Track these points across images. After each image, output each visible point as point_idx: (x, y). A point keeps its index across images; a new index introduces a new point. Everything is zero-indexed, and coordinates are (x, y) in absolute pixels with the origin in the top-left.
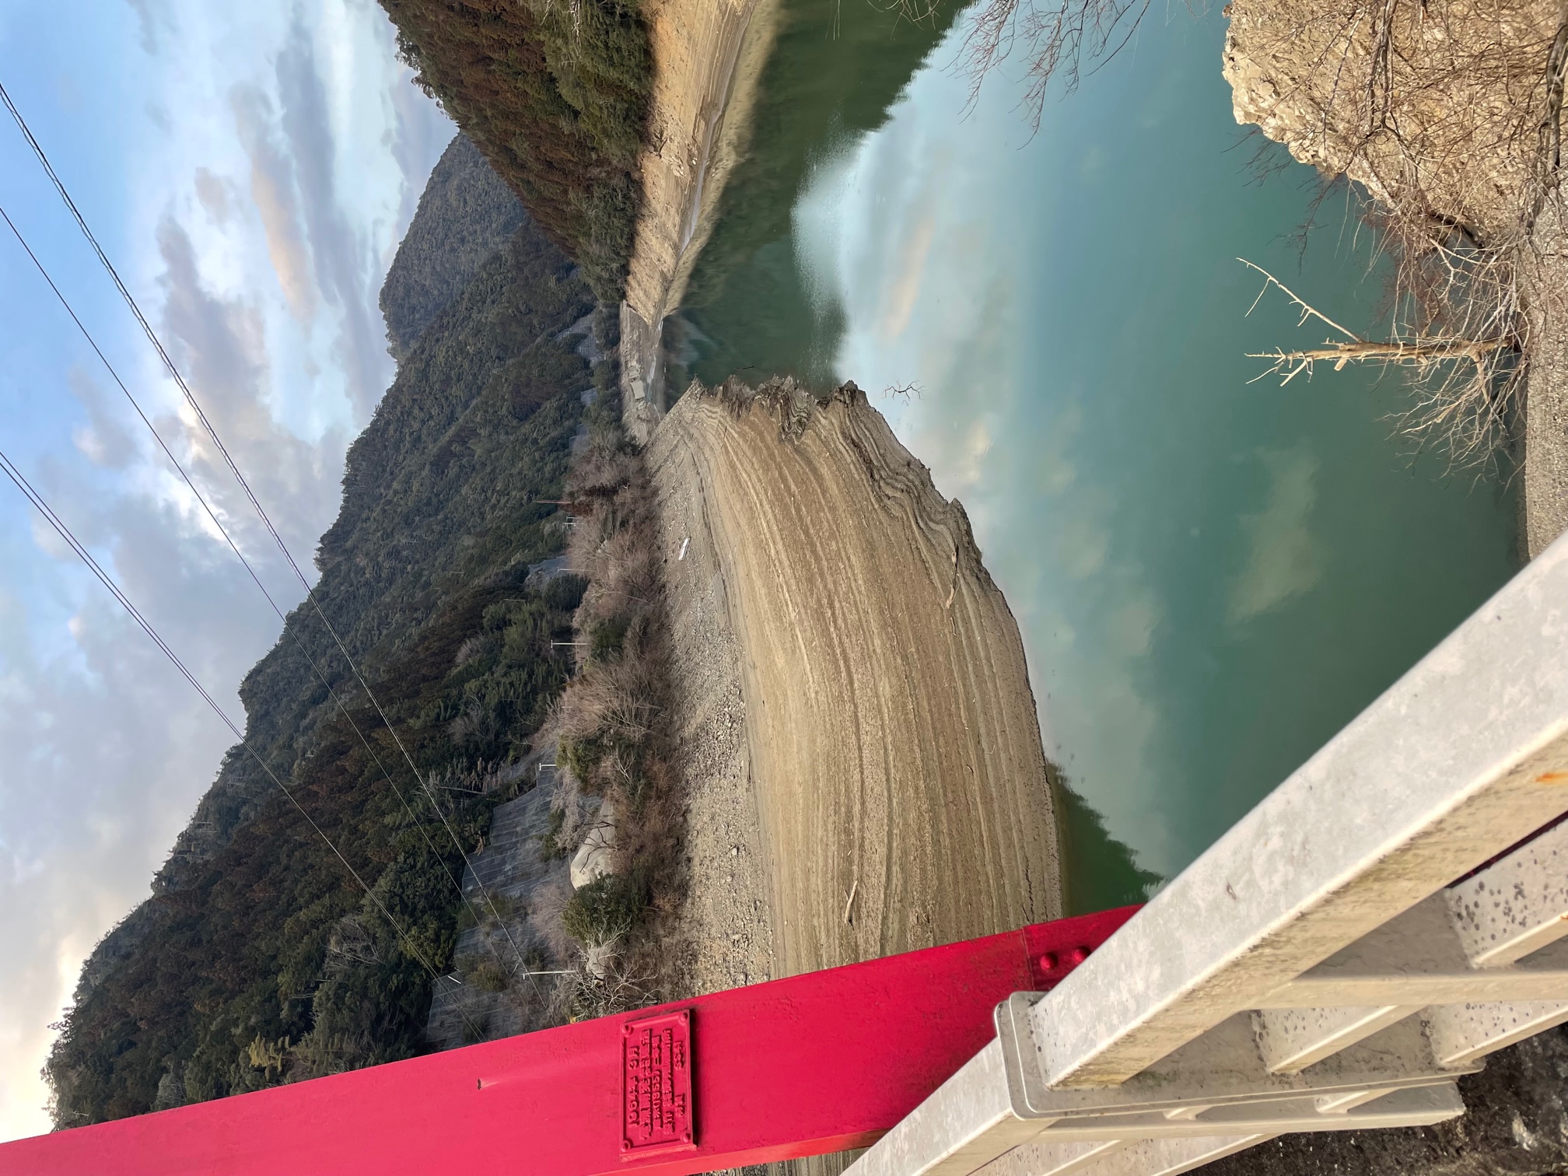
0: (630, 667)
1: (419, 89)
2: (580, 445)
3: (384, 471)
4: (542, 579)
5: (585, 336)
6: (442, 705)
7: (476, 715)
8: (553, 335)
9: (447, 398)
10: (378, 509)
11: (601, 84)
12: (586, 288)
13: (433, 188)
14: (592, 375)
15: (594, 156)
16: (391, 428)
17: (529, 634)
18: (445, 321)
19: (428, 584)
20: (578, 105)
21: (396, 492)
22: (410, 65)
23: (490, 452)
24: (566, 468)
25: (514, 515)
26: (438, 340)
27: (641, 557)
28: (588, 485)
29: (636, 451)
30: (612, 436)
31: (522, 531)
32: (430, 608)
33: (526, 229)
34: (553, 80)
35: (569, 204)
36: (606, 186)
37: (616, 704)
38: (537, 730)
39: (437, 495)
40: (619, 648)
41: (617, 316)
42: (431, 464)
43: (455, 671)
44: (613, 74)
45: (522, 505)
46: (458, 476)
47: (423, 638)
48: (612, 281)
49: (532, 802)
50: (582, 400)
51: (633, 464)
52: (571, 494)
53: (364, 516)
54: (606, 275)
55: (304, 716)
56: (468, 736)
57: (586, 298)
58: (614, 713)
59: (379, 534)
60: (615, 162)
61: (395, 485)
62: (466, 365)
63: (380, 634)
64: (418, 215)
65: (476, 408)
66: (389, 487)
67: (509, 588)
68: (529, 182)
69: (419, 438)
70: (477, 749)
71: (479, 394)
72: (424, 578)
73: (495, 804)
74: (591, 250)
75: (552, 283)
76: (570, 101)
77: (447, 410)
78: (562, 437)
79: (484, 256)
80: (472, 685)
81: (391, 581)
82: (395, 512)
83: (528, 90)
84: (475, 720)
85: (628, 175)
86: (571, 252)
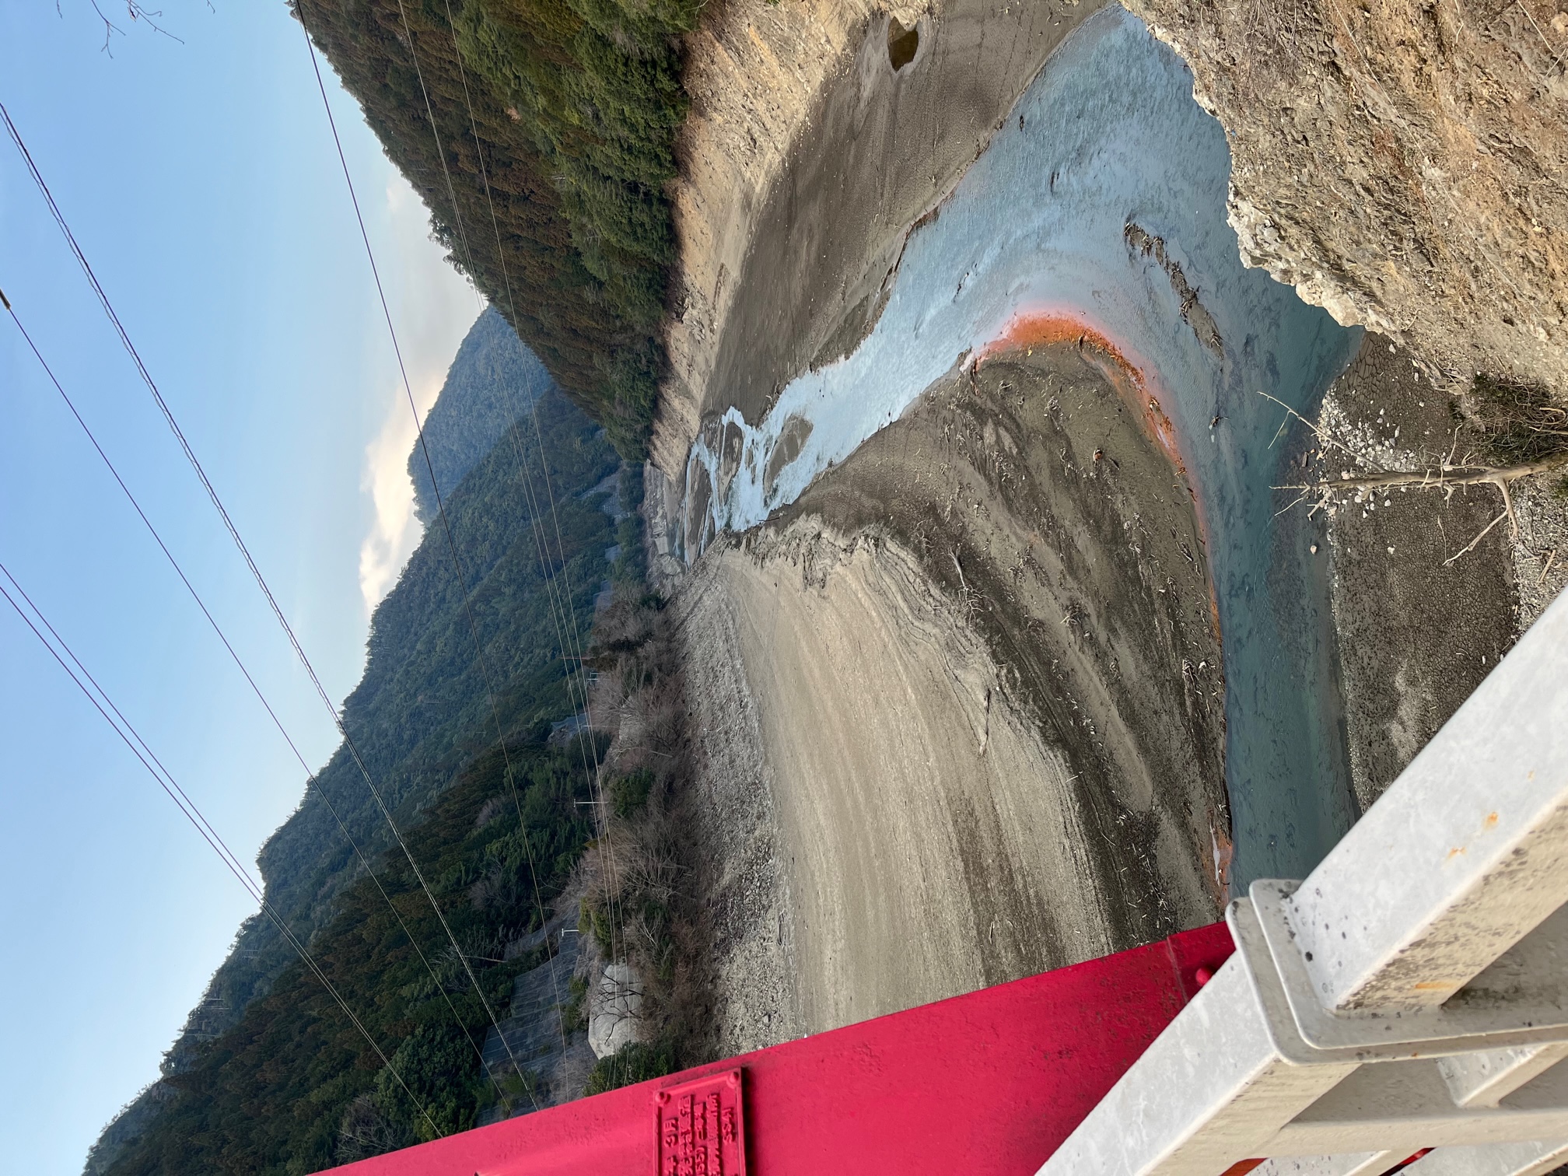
0: (654, 825)
1: (451, 266)
2: (603, 601)
3: (408, 632)
4: (564, 736)
5: (610, 495)
6: (463, 868)
7: (497, 879)
8: (578, 494)
9: (472, 559)
10: (401, 671)
11: (624, 256)
12: (610, 449)
13: (461, 358)
14: (616, 532)
15: (618, 323)
16: (416, 589)
17: (552, 792)
18: (471, 484)
19: (450, 744)
20: (603, 276)
21: (419, 653)
22: (442, 244)
23: (514, 610)
24: (590, 624)
25: (539, 674)
26: (464, 502)
27: (667, 711)
28: (612, 640)
29: (661, 605)
30: (636, 593)
31: (545, 689)
32: (451, 771)
33: (551, 393)
34: (579, 254)
35: (593, 368)
36: (630, 350)
37: (642, 863)
38: (559, 893)
39: (460, 655)
40: (643, 804)
41: (641, 474)
42: (455, 623)
43: (475, 833)
44: (636, 248)
45: (545, 662)
46: (483, 636)
47: (443, 799)
48: (636, 441)
49: (554, 969)
50: (607, 556)
51: (657, 618)
52: (595, 649)
53: (387, 677)
54: (629, 436)
55: (322, 884)
56: (489, 902)
57: (610, 458)
58: (639, 873)
59: (402, 695)
60: (638, 328)
61: (419, 646)
62: (492, 526)
63: (402, 797)
64: (446, 384)
65: (501, 567)
66: (413, 648)
67: (532, 747)
68: (555, 350)
69: (444, 599)
70: (499, 915)
71: (504, 553)
72: (446, 740)
73: (516, 973)
74: (615, 413)
75: (577, 444)
76: (595, 273)
77: (472, 570)
78: (586, 594)
79: (511, 420)
80: (495, 846)
81: (413, 742)
82: (418, 672)
83: (555, 264)
84: (497, 884)
85: (651, 340)
86: (596, 415)
